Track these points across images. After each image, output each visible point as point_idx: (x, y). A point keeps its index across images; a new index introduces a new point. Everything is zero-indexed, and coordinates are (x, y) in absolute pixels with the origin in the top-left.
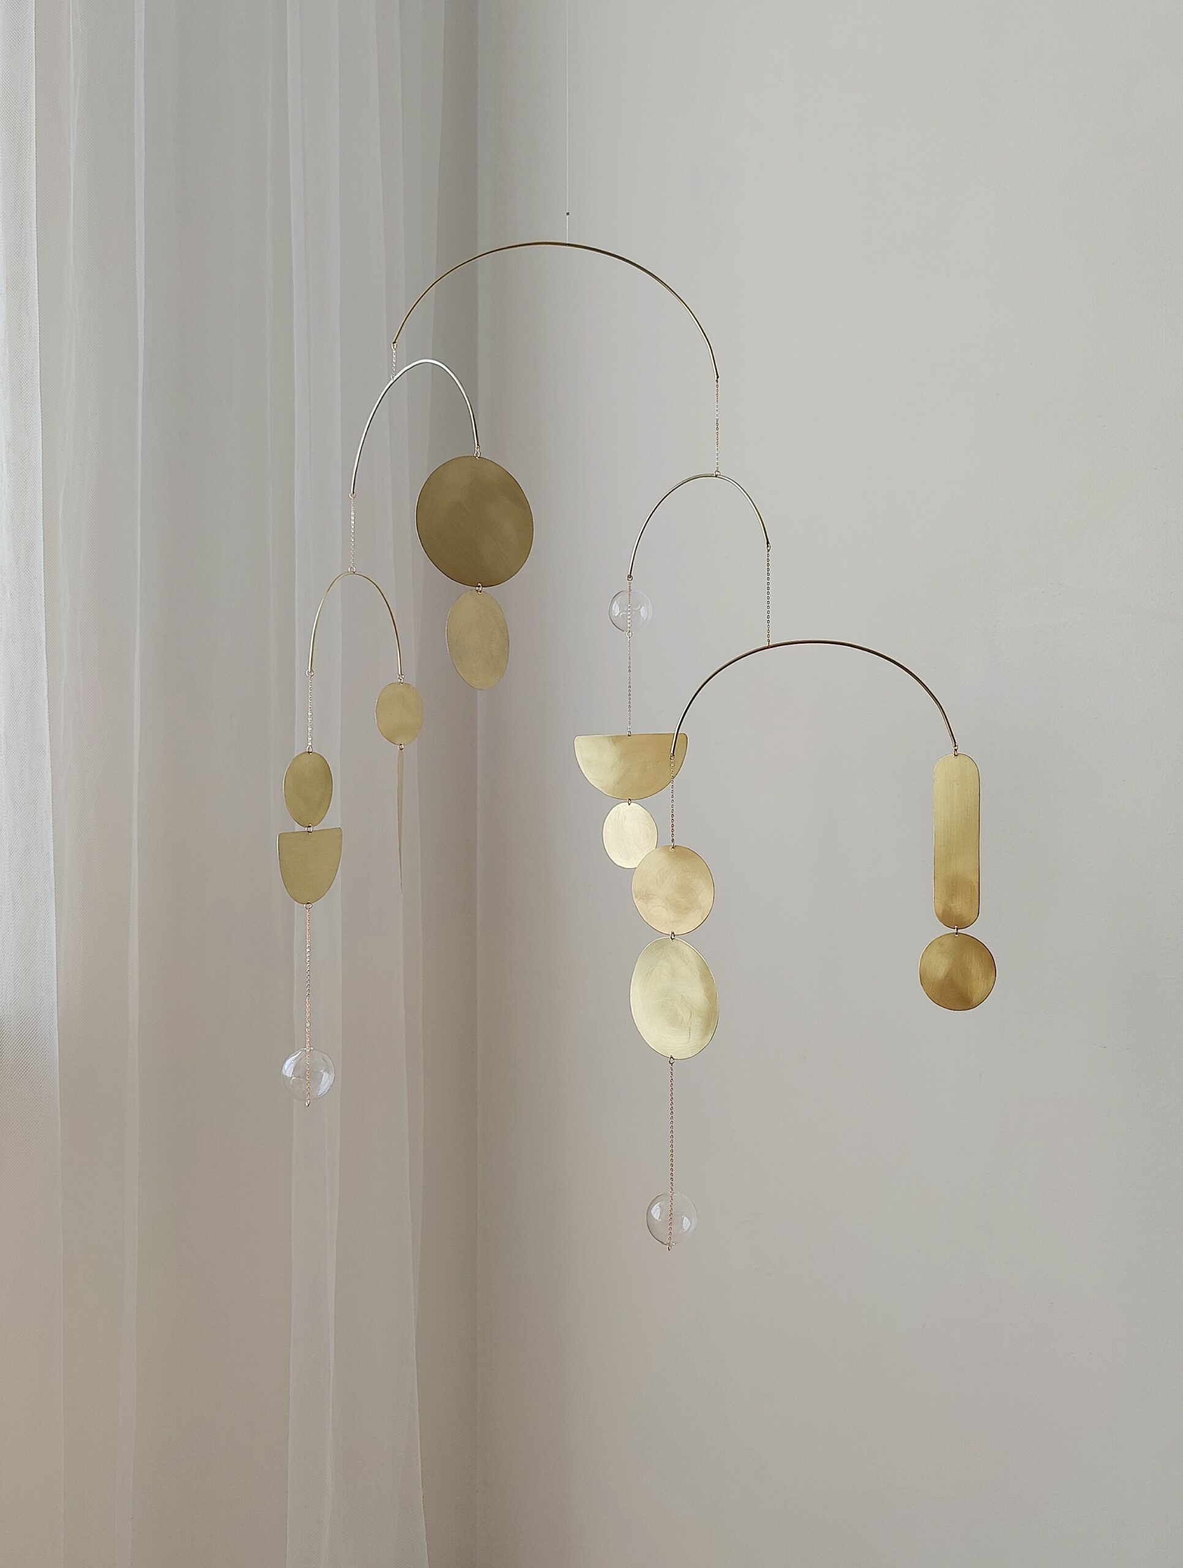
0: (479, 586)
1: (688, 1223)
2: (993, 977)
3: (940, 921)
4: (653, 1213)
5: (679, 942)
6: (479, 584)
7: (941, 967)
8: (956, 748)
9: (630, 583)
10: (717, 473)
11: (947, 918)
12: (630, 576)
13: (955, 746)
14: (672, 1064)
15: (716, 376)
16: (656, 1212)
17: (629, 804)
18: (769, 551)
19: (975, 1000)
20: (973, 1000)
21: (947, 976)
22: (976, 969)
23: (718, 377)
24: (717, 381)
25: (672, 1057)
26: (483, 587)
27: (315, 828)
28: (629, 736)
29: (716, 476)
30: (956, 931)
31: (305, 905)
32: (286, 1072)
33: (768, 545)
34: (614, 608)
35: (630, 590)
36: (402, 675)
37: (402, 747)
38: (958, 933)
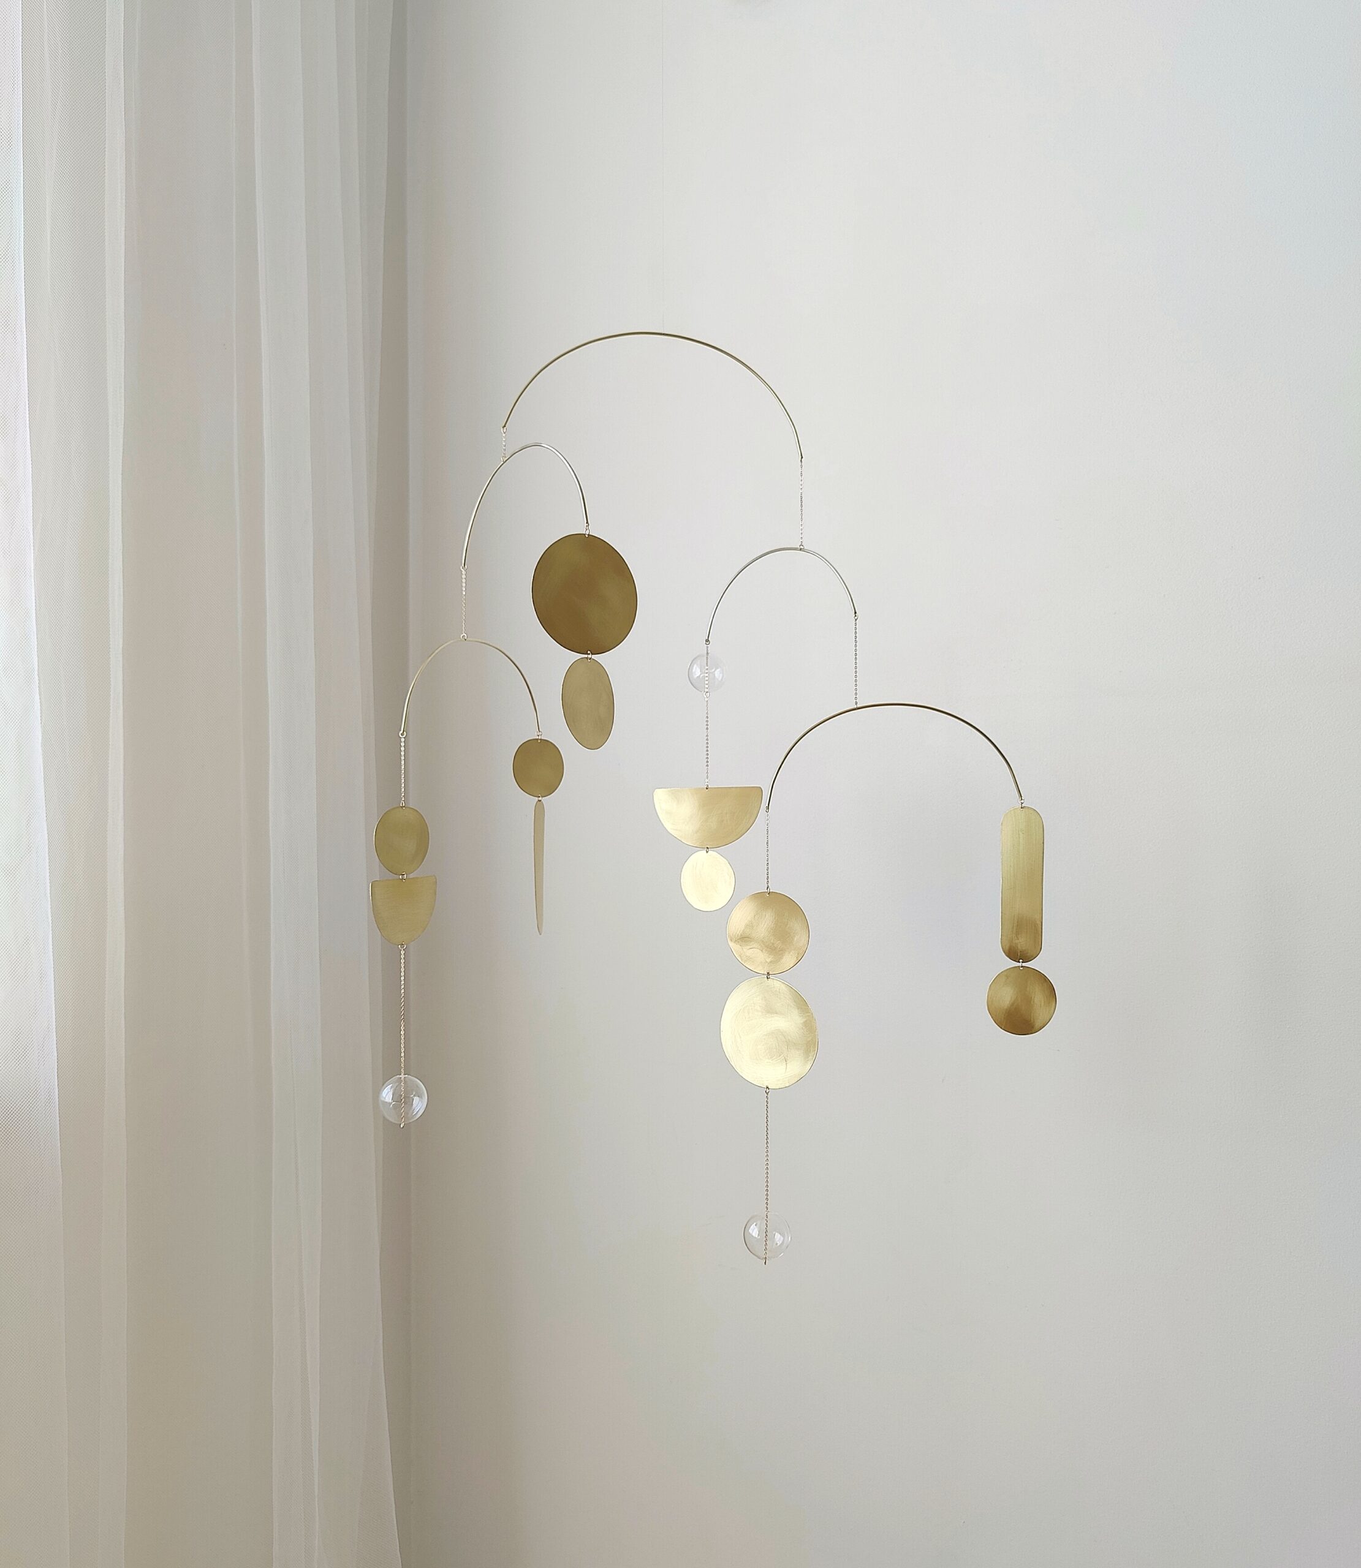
0: (589, 654)
1: (780, 1238)
2: (1054, 1004)
3: (1007, 955)
4: (751, 1232)
5: (775, 981)
6: (589, 652)
7: (1007, 997)
8: (1022, 801)
9: (707, 647)
10: (801, 547)
11: (1013, 953)
12: (707, 640)
13: (1022, 799)
14: (767, 1093)
15: (800, 457)
16: (754, 1231)
17: (707, 852)
18: (856, 620)
19: (1038, 1024)
20: (1036, 1026)
21: (1012, 1004)
22: (1038, 997)
23: (802, 458)
24: (801, 461)
25: (767, 1087)
26: (592, 654)
27: (410, 876)
28: (707, 789)
29: (801, 549)
30: (1020, 964)
31: (402, 946)
32: (385, 1098)
33: (856, 616)
34: (694, 670)
35: (707, 653)
36: (540, 733)
37: (540, 799)
38: (1022, 967)
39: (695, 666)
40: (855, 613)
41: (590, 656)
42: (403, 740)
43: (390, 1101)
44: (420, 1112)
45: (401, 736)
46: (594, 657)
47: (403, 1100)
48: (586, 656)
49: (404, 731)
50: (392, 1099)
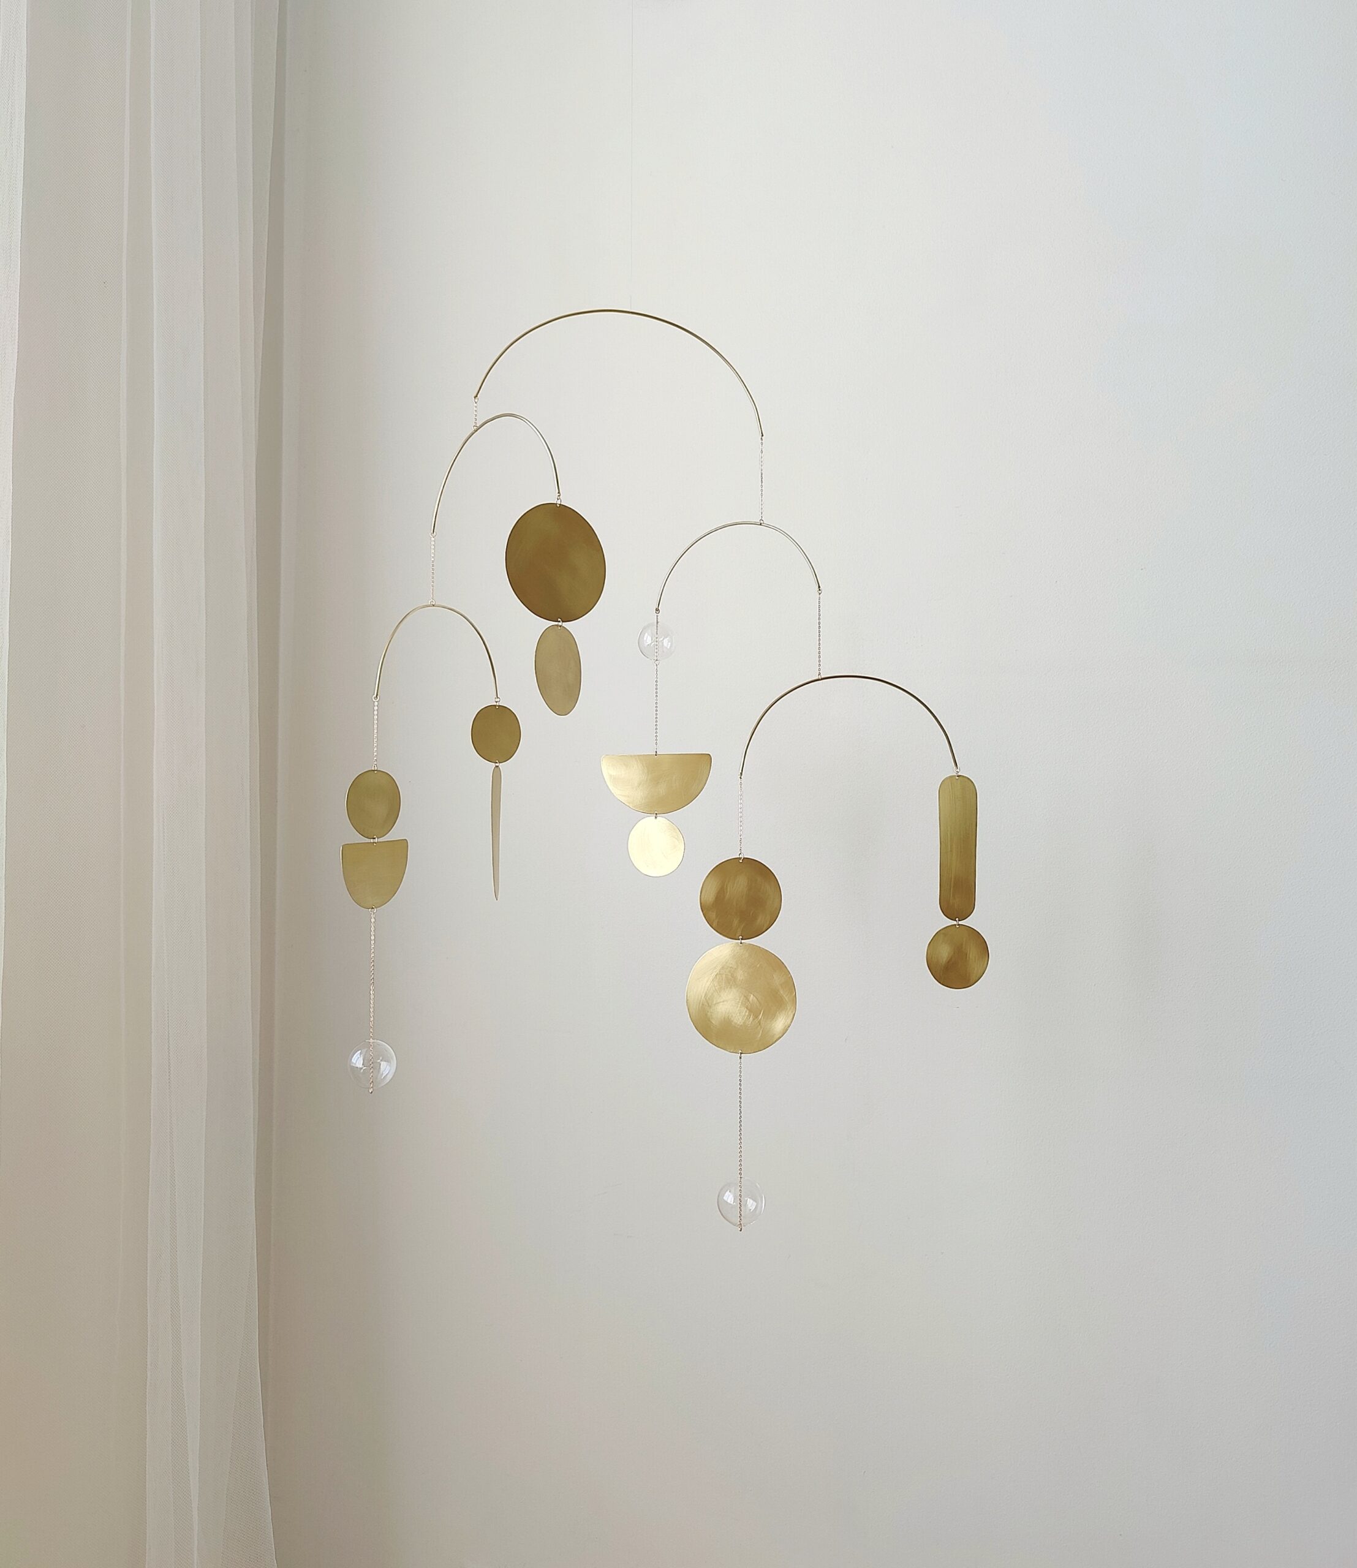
0: (559, 622)
1: (753, 1204)
2: (988, 960)
3: (944, 914)
6: (559, 620)
7: (945, 953)
9: (658, 615)
10: (762, 522)
11: (947, 909)
12: (657, 610)
13: (958, 767)
15: (761, 435)
16: (729, 1197)
17: (656, 818)
18: (820, 594)
19: (974, 978)
20: (971, 980)
21: (949, 960)
22: (972, 952)
23: (762, 436)
24: (762, 439)
26: (563, 622)
27: (381, 840)
28: (655, 755)
29: (761, 524)
30: (955, 923)
31: (373, 910)
32: (355, 1064)
33: (820, 590)
34: (645, 639)
35: (657, 622)
36: (498, 700)
37: (497, 764)
38: (959, 925)
39: (646, 634)
40: (819, 587)
41: (560, 624)
42: (376, 703)
43: (361, 1066)
44: (388, 1076)
45: (374, 700)
46: (565, 624)
47: (371, 1064)
48: (557, 623)
49: (377, 695)
50: (363, 1064)
